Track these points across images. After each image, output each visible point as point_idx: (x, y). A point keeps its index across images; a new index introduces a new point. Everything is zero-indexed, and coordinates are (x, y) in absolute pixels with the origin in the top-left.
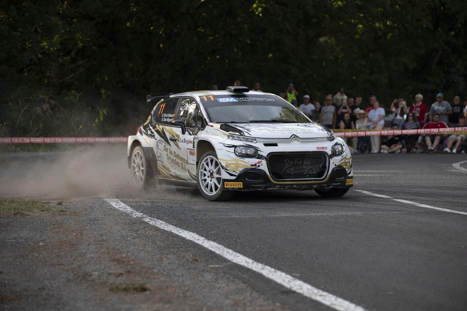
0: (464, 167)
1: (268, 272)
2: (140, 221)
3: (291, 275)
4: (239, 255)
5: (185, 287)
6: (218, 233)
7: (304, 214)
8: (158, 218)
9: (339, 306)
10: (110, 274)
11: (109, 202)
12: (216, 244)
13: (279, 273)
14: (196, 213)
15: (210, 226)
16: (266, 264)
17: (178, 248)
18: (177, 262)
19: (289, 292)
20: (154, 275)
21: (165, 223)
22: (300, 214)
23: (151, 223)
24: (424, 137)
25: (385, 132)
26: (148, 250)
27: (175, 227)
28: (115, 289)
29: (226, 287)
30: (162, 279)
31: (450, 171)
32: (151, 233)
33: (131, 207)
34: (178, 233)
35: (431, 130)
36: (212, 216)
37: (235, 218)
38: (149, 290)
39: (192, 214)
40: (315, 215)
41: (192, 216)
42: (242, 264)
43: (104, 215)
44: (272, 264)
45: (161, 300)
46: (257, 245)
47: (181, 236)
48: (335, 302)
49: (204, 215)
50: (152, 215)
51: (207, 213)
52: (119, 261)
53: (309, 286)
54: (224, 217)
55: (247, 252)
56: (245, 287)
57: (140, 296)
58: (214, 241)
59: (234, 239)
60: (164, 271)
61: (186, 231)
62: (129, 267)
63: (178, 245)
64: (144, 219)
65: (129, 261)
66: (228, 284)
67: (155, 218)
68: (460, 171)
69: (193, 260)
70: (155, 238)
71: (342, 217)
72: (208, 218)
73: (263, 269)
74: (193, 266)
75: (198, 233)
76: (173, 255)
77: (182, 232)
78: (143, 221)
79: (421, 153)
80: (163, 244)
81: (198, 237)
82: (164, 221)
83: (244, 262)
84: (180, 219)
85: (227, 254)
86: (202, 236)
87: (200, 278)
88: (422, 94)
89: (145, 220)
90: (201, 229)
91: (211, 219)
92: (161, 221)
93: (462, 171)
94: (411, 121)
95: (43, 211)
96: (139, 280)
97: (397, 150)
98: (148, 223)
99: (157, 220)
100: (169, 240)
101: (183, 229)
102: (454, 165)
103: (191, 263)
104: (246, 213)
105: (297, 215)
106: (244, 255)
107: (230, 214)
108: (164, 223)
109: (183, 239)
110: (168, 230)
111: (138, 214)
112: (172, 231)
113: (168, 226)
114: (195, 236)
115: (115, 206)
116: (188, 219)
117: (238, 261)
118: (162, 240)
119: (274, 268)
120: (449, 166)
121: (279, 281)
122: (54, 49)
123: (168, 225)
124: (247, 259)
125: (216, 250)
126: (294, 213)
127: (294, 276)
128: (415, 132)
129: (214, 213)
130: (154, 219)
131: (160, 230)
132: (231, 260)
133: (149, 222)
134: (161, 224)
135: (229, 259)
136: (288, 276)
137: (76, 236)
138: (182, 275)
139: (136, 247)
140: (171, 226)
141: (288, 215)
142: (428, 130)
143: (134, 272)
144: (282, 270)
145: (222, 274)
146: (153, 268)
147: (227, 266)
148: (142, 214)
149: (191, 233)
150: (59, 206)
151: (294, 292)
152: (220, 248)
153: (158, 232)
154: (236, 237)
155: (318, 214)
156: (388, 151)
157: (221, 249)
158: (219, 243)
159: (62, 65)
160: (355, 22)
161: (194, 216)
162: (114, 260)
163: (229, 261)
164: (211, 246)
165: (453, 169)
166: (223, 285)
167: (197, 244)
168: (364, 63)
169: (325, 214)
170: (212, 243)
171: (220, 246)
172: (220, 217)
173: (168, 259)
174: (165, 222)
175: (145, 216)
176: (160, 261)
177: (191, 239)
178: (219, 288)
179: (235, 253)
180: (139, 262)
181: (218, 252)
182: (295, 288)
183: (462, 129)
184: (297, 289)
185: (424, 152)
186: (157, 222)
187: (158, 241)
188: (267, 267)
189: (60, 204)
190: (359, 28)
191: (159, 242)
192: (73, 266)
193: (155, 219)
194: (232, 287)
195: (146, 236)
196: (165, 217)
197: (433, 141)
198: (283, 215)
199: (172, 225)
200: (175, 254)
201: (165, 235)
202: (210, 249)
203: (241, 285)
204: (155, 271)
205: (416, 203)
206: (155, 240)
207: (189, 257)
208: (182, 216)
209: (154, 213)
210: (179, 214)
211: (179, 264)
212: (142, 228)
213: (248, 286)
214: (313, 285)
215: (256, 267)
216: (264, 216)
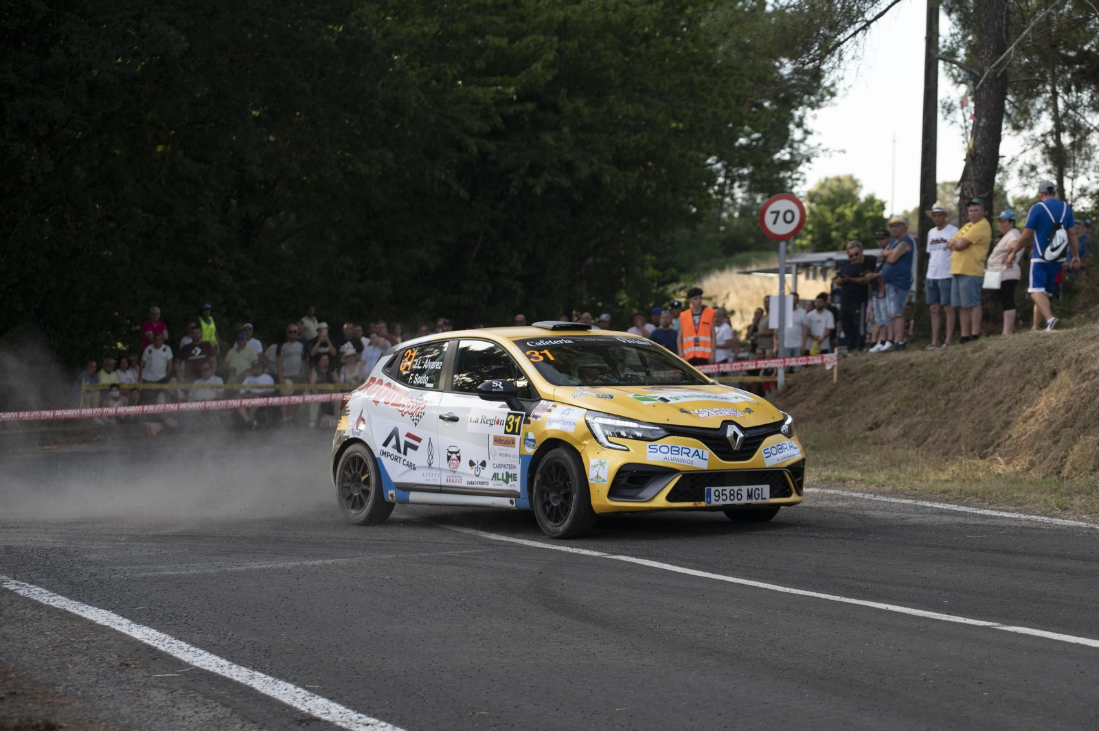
1: (261, 682)
3: (304, 688)
4: (202, 652)
5: (124, 719)
6: (150, 610)
7: (292, 564)
8: (30, 581)
12: (153, 631)
13: (282, 684)
14: (96, 568)
15: (131, 594)
16: (254, 669)
17: (88, 642)
18: (93, 670)
20: (59, 697)
21: (47, 592)
23: (21, 592)
26: (34, 649)
27: (68, 599)
29: (196, 715)
30: (77, 704)
32: (29, 613)
36: (128, 574)
37: (169, 575)
39: (90, 571)
40: (311, 563)
41: (91, 576)
42: (211, 669)
44: (265, 668)
46: (227, 631)
47: (86, 619)
49: (111, 572)
50: (17, 575)
51: (117, 568)
53: (342, 709)
54: (151, 574)
55: (214, 645)
56: (228, 715)
59: (184, 621)
60: (77, 689)
61: (91, 607)
62: (10, 684)
63: (85, 636)
64: (5, 583)
65: (6, 673)
66: (197, 709)
67: (24, 581)
69: (121, 664)
70: (38, 624)
71: (361, 566)
72: (122, 577)
73: (252, 677)
74: (123, 676)
75: (114, 610)
76: (82, 657)
77: (85, 610)
78: (5, 588)
80: (58, 635)
81: (116, 618)
82: (43, 587)
83: (214, 664)
84: (71, 583)
85: (179, 651)
86: (124, 617)
87: (145, 701)
89: (8, 586)
90: (117, 602)
91: (127, 580)
92: (39, 589)
96: (35, 710)
98: (16, 593)
99: (31, 586)
100: (66, 627)
101: (84, 602)
103: (118, 670)
104: (187, 565)
106: (211, 652)
107: (159, 567)
108: (45, 591)
109: (90, 624)
110: (58, 607)
112: (67, 609)
113: (55, 598)
114: (111, 617)
116: (87, 581)
117: (203, 663)
118: (54, 627)
119: (270, 674)
121: (287, 700)
123: (53, 596)
124: (217, 659)
125: (158, 644)
126: (274, 562)
127: (309, 690)
129: (130, 567)
130: (23, 583)
131: (42, 607)
132: (190, 662)
133: (15, 590)
134: (41, 593)
135: (187, 660)
136: (299, 689)
138: (112, 697)
139: (11, 643)
140: (59, 597)
141: (264, 566)
143: (22, 694)
144: (287, 680)
145: (181, 691)
146: (54, 685)
147: (185, 674)
149: (103, 611)
151: (318, 720)
152: (164, 640)
153: (40, 612)
154: (186, 616)
157: (167, 641)
158: (160, 630)
161: (95, 575)
163: (187, 665)
164: (146, 637)
166: (190, 713)
167: (120, 634)
170: (146, 630)
171: (163, 636)
172: (143, 574)
173: (76, 665)
174: (47, 589)
175: (5, 578)
176: (63, 669)
177: (107, 624)
178: (184, 718)
179: (193, 649)
180: (24, 673)
181: (161, 648)
182: (317, 713)
184: (322, 714)
186: (33, 590)
187: (47, 629)
188: (257, 673)
191: (48, 631)
193: (27, 584)
194: (206, 715)
195: (22, 620)
196: (43, 579)
198: (255, 566)
199: (62, 595)
200: (86, 655)
201: (56, 617)
202: (146, 641)
203: (221, 711)
204: (61, 689)
206: (41, 627)
207: (112, 659)
208: (72, 574)
209: (20, 571)
210: (65, 571)
211: (98, 675)
212: (8, 604)
213: (234, 712)
214: (348, 705)
215: (239, 674)
216: (221, 569)
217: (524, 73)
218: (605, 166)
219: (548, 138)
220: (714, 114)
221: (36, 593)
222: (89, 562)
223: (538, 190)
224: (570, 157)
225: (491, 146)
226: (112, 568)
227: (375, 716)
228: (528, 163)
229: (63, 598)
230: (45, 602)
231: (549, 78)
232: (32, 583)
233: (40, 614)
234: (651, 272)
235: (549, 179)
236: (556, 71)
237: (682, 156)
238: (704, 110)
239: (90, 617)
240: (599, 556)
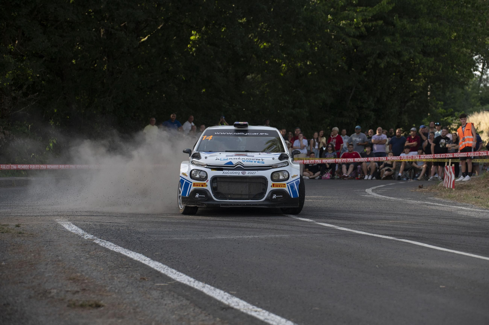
0: (376, 192)
1: (208, 290)
2: (91, 243)
3: (229, 293)
4: (182, 274)
5: (135, 303)
6: (162, 254)
7: (238, 237)
8: (107, 240)
9: (272, 320)
10: (67, 291)
11: (62, 225)
12: (160, 264)
13: (218, 291)
14: (141, 235)
15: (154, 247)
16: (206, 283)
17: (127, 268)
18: (127, 280)
19: (228, 308)
20: (106, 292)
21: (114, 244)
22: (235, 237)
23: (101, 244)
24: (340, 165)
25: (307, 162)
26: (100, 270)
27: (123, 248)
28: (72, 305)
29: (172, 304)
30: (114, 296)
31: (363, 196)
32: (102, 254)
33: (82, 229)
34: (127, 254)
35: (347, 160)
36: (156, 238)
37: (176, 240)
38: (103, 306)
39: (138, 237)
40: (247, 237)
41: (138, 238)
42: (185, 283)
43: (58, 236)
44: (212, 283)
45: (114, 315)
46: (197, 266)
47: (129, 257)
48: (268, 317)
49: (148, 237)
50: (102, 237)
51: (152, 236)
52: (74, 280)
53: (245, 303)
54: (167, 239)
55: (189, 271)
56: (188, 304)
57: (95, 312)
58: (159, 261)
59: (177, 260)
60: (116, 289)
61: (133, 252)
62: (84, 285)
63: (127, 265)
64: (95, 240)
65: (84, 280)
66: (173, 301)
67: (104, 240)
68: (372, 196)
69: (141, 279)
70: (106, 258)
71: (272, 239)
72: (152, 240)
73: (204, 287)
74: (141, 284)
75: (144, 254)
76: (123, 274)
77: (129, 253)
79: (338, 179)
80: (113, 264)
81: (144, 257)
82: (112, 243)
83: (187, 280)
84: (127, 241)
85: (171, 273)
86: (148, 257)
87: (148, 296)
88: (338, 127)
89: (95, 242)
90: (146, 250)
91: (155, 241)
92: (110, 243)
93: (374, 196)
94: (330, 151)
95: (3, 232)
96: (93, 297)
97: (316, 177)
98: (99, 245)
99: (107, 242)
100: (118, 261)
101: (130, 250)
102: (366, 190)
103: (139, 281)
104: (186, 235)
105: (232, 237)
106: (187, 274)
107: (172, 236)
109: (131, 260)
110: (117, 251)
111: (88, 236)
112: (121, 252)
113: (117, 247)
114: (141, 257)
115: (67, 228)
116: (135, 241)
117: (181, 279)
118: (112, 260)
119: (213, 286)
120: (362, 192)
121: (219, 298)
122: (7, 84)
123: (116, 246)
124: (189, 278)
125: (161, 270)
126: (229, 236)
127: (231, 294)
128: (333, 161)
129: (158, 236)
130: (103, 241)
131: (109, 251)
132: (175, 279)
133: (99, 243)
134: (111, 245)
135: (173, 278)
136: (226, 293)
137: (34, 256)
138: (132, 293)
139: (90, 267)
140: (119, 247)
141: (224, 237)
142: (344, 160)
143: (89, 290)
144: (221, 289)
145: (167, 292)
146: (105, 286)
147: (171, 284)
148: (92, 236)
149: (138, 254)
150: (17, 228)
151: (232, 308)
152: (164, 268)
153: (108, 253)
154: (179, 258)
155: (250, 237)
156: (309, 177)
157: (166, 269)
158: (163, 263)
159: (15, 98)
160: (279, 61)
161: (140, 238)
162: (70, 279)
163: (173, 280)
164: (156, 266)
165: (366, 194)
166: (169, 302)
167: (144, 265)
168: (288, 98)
169: (256, 236)
170: (157, 263)
171: (165, 266)
172: (163, 239)
173: (119, 278)
174: (114, 243)
175: (95, 238)
176: (112, 279)
177: (138, 260)
178: (166, 305)
179: (178, 273)
180: (92, 280)
181: (162, 272)
182: (232, 305)
183: (374, 158)
184: (235, 305)
185: (340, 178)
186: (107, 244)
187: (109, 261)
188: (207, 285)
189: (18, 226)
190: (283, 67)
191: (109, 262)
192: (34, 284)
193: (105, 241)
194: (177, 303)
195: (98, 257)
196: (114, 239)
197: (347, 169)
198: (219, 237)
199: (121, 246)
200: (125, 273)
201: (115, 256)
202: (156, 268)
203: (185, 302)
204: (108, 289)
205: (335, 226)
206: (106, 260)
207: (137, 276)
208: (129, 238)
209: (103, 235)
210: (126, 236)
211: (128, 283)
212: (93, 249)
213: (191, 302)
214: (249, 302)
215: (198, 285)
216: (202, 238)
217: (378, 5)
218: (417, 54)
219: (388, 39)
220: (475, 29)
221: (108, 245)
222: (139, 232)
223: (382, 66)
224: (399, 49)
225: (359, 43)
226: (149, 235)
227: (261, 307)
228: (378, 52)
229: (121, 248)
230: (111, 249)
231: (391, 8)
232: (108, 241)
233: (108, 254)
234: (441, 110)
235: (388, 60)
236: (394, 5)
237: (458, 51)
238: (470, 27)
239: (131, 257)
240: (392, 239)
